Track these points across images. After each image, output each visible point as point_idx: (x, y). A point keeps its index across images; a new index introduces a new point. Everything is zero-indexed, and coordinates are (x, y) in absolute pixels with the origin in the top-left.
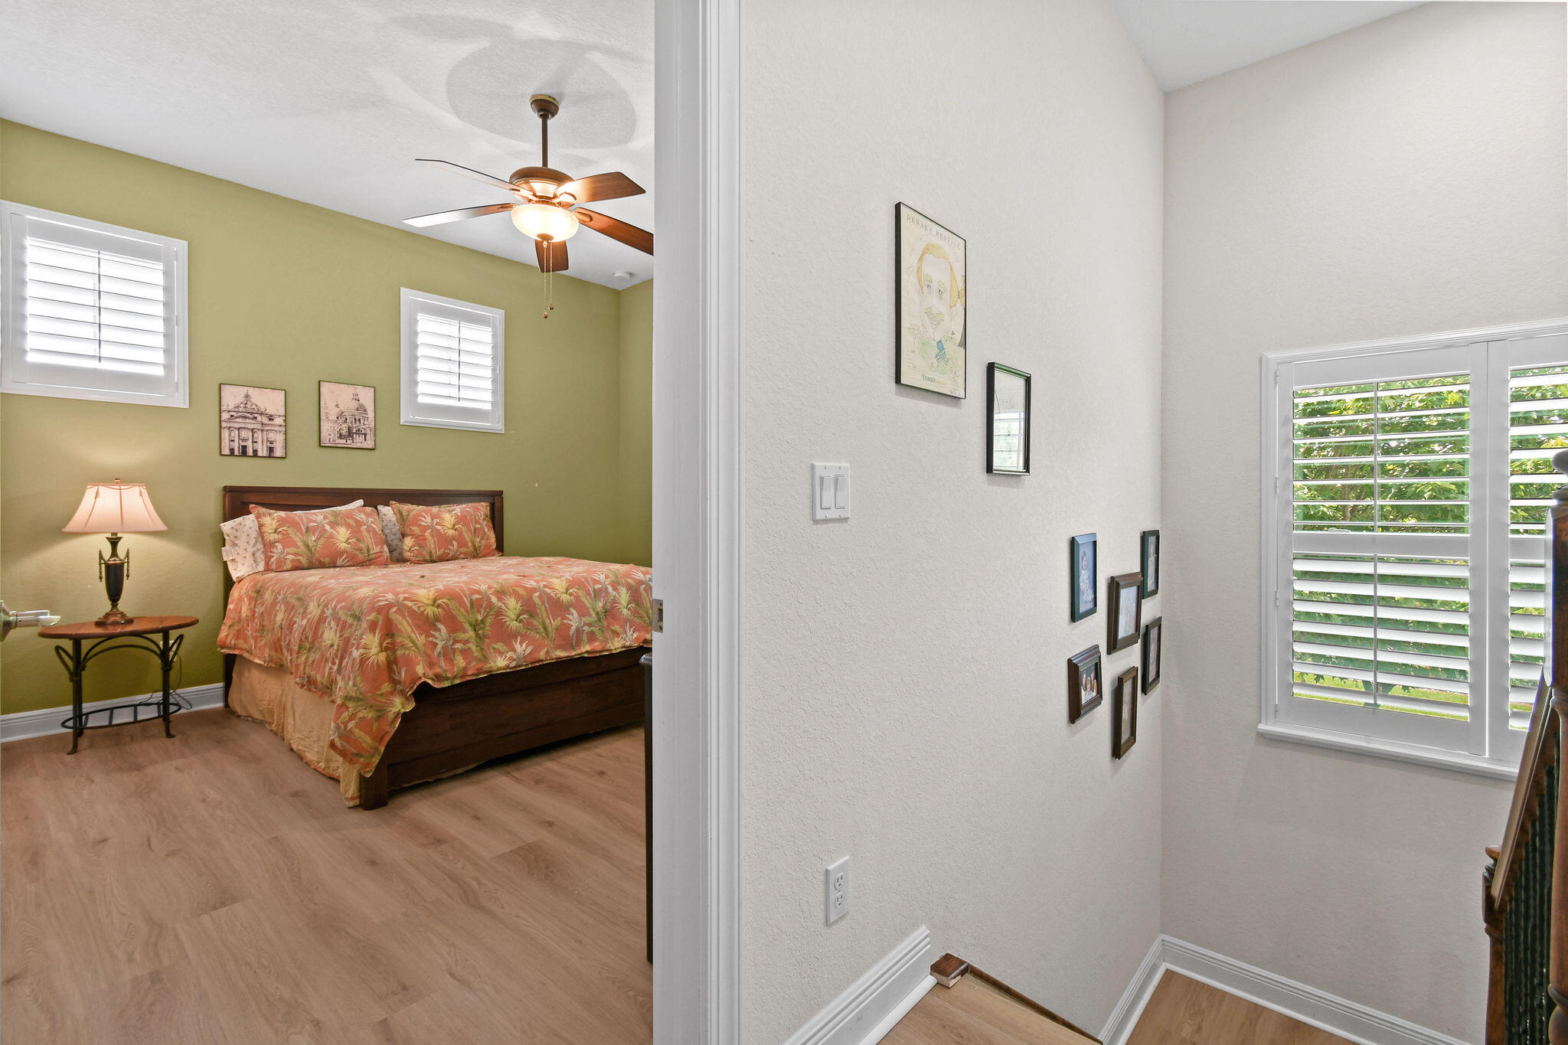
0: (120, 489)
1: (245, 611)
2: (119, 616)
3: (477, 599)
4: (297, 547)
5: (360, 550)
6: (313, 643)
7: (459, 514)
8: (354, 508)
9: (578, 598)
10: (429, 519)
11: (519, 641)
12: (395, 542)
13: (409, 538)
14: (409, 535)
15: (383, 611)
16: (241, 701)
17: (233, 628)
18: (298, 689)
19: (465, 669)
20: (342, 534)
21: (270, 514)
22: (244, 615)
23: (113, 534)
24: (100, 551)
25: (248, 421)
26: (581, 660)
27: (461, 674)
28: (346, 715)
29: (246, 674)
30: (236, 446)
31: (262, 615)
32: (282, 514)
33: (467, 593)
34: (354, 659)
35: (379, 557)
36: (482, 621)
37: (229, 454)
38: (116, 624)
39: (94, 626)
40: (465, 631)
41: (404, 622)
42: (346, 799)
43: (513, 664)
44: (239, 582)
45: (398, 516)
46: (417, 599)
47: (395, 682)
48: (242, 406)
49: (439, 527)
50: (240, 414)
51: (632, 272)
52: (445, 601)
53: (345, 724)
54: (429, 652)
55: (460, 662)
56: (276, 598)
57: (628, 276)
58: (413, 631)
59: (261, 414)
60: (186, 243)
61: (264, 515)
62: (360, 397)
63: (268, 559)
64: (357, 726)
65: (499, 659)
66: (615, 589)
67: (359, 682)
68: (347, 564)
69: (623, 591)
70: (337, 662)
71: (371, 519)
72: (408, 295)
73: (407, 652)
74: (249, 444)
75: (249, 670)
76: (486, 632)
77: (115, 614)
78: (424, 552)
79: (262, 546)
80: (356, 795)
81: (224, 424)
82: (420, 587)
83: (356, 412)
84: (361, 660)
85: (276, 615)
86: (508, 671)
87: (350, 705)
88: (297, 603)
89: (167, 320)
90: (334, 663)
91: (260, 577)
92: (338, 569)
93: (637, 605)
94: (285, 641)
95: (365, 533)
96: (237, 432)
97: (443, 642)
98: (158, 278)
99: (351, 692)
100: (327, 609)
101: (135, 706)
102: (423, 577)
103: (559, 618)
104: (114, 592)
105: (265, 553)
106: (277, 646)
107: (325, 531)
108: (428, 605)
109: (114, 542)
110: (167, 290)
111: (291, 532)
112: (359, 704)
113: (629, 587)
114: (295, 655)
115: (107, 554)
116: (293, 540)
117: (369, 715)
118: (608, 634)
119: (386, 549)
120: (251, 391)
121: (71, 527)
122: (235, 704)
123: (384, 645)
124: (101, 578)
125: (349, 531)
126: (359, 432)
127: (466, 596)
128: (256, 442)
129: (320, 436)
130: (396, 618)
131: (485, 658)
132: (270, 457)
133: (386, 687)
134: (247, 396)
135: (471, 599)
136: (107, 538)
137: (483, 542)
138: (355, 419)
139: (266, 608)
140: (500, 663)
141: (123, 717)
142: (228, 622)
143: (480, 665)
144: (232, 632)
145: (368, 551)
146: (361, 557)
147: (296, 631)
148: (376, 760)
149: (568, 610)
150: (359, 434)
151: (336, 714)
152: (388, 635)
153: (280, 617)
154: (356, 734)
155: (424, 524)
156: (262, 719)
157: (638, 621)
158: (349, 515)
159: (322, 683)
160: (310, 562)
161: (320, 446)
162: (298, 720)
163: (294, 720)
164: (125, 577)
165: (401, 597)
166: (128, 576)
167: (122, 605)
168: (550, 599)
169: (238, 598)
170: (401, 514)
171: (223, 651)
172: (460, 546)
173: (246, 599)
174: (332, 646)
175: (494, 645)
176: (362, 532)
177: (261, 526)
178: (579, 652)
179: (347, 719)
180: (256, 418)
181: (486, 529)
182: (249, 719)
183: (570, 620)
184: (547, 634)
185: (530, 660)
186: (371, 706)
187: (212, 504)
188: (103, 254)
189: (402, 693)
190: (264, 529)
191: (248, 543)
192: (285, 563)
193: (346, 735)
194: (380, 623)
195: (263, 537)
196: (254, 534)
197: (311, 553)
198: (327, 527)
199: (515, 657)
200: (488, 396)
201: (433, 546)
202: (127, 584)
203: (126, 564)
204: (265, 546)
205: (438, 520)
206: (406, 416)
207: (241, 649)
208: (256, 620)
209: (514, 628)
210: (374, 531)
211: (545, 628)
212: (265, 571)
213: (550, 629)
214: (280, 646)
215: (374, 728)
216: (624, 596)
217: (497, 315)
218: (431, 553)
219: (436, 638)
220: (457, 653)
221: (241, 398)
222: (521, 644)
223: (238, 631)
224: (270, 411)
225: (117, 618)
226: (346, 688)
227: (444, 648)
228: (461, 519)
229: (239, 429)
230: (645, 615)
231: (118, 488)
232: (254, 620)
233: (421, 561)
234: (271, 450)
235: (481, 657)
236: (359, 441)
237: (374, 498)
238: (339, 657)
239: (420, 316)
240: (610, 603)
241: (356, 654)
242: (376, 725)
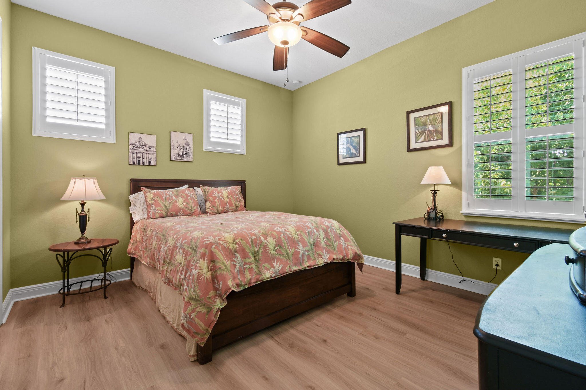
0: (85, 180)
1: (139, 238)
2: (85, 239)
3: (255, 239)
4: (161, 207)
5: (188, 208)
6: (170, 260)
7: (229, 191)
8: (184, 188)
9: (301, 236)
10: (217, 193)
11: (275, 261)
12: (202, 204)
13: (209, 202)
14: (208, 201)
15: (208, 246)
16: (137, 279)
17: (133, 245)
18: (162, 283)
19: (251, 279)
20: (180, 201)
21: (150, 192)
22: (138, 239)
23: (82, 201)
24: (76, 209)
25: (140, 149)
26: (305, 271)
27: (249, 283)
28: (190, 309)
29: (139, 267)
30: (135, 160)
31: (146, 241)
32: (155, 191)
33: (249, 235)
34: (194, 275)
35: (196, 211)
36: (258, 251)
37: (132, 164)
38: (83, 243)
39: (74, 244)
40: (250, 258)
41: (220, 254)
42: (190, 356)
43: (274, 275)
44: (137, 223)
45: (204, 192)
46: (225, 239)
47: (216, 289)
48: (138, 142)
49: (221, 197)
50: (137, 146)
51: (300, 80)
52: (239, 240)
53: (190, 314)
54: (233, 271)
55: (248, 275)
56: (152, 233)
57: (299, 82)
58: (224, 259)
59: (146, 146)
60: (114, 68)
61: (147, 192)
62: (187, 138)
63: (149, 212)
64: (196, 316)
65: (267, 273)
66: (317, 231)
67: (197, 290)
68: (182, 215)
69: (321, 232)
70: (184, 273)
71: (192, 194)
72: (207, 93)
73: (222, 273)
74: (141, 159)
75: (141, 266)
76: (260, 258)
77: (83, 239)
78: (215, 209)
79: (146, 206)
80: (195, 354)
81: (130, 151)
82: (225, 232)
83: (185, 145)
84: (198, 276)
85: (152, 242)
86: (271, 279)
87: (192, 303)
88: (162, 237)
89: (106, 103)
90: (182, 274)
91: (145, 221)
92: (179, 217)
93: (328, 239)
94: (157, 256)
95: (190, 200)
96: (136, 154)
97: (239, 264)
98: (103, 84)
99: (193, 295)
100: (178, 243)
101: (92, 281)
102: (222, 224)
103: (294, 248)
104: (83, 228)
105: (147, 209)
106: (153, 258)
107: (173, 199)
108: (231, 243)
109: (83, 205)
110: (106, 89)
111: (159, 199)
112: (197, 303)
113: (324, 230)
114: (161, 266)
115: (79, 211)
116: (160, 204)
117: (204, 310)
118: (316, 256)
119: (199, 208)
120: (142, 136)
121: (63, 198)
122: (135, 281)
123: (210, 267)
124: (77, 222)
125: (183, 200)
126: (186, 154)
127: (248, 237)
128: (144, 159)
129: (170, 157)
130: (216, 251)
131: (260, 273)
132: (150, 165)
133: (212, 293)
134: (140, 138)
135: (252, 239)
136: (80, 203)
137: (240, 204)
138: (185, 148)
139: (148, 238)
140: (267, 275)
141: (86, 286)
142: (132, 241)
143: (258, 277)
144: (133, 247)
145: (191, 208)
146: (189, 211)
147: (162, 252)
148: (207, 337)
149: (298, 243)
150: (186, 155)
151: (184, 307)
152: (211, 261)
153: (154, 243)
154: (196, 321)
155: (215, 196)
156: (146, 289)
157: (328, 248)
158: (183, 192)
159: (175, 283)
160: (167, 214)
161: (170, 160)
162: (162, 297)
163: (161, 297)
164: (88, 221)
165: (217, 238)
166: (89, 220)
167: (86, 234)
168: (289, 237)
169: (136, 231)
170: (205, 191)
171: (129, 255)
172: (230, 206)
173: (139, 232)
174: (181, 264)
175: (264, 265)
176: (188, 199)
177: (146, 197)
178: (304, 267)
179: (191, 311)
180: (144, 148)
181: (241, 198)
182: (140, 288)
183: (299, 249)
184: (288, 257)
185: (281, 272)
186: (204, 305)
187: (125, 187)
188: (79, 73)
189: (220, 296)
190: (147, 198)
191: (140, 205)
192: (156, 214)
193: (190, 321)
194: (207, 254)
195: (146, 202)
196: (143, 200)
197: (167, 210)
198: (174, 198)
199: (274, 271)
200: (239, 138)
201: (219, 206)
202: (88, 224)
203: (88, 215)
204: (147, 206)
205: (220, 194)
206: (206, 147)
207: (137, 255)
208: (144, 243)
209: (273, 255)
210: (194, 199)
211: (287, 254)
212: (147, 218)
213: (289, 254)
214: (155, 258)
215: (206, 318)
216: (322, 235)
217: (243, 101)
218: (218, 209)
219: (236, 262)
220: (246, 270)
221: (137, 139)
222: (277, 264)
223: (136, 246)
224: (149, 145)
225: (84, 240)
226: (190, 293)
227: (240, 267)
228: (230, 193)
229: (137, 153)
230: (331, 245)
231: (84, 179)
232: (142, 242)
233: (214, 213)
234: (150, 162)
235: (258, 272)
236: (186, 158)
237: (193, 184)
238: (185, 270)
239: (211, 102)
240: (316, 238)
241: (195, 272)
242: (207, 316)
